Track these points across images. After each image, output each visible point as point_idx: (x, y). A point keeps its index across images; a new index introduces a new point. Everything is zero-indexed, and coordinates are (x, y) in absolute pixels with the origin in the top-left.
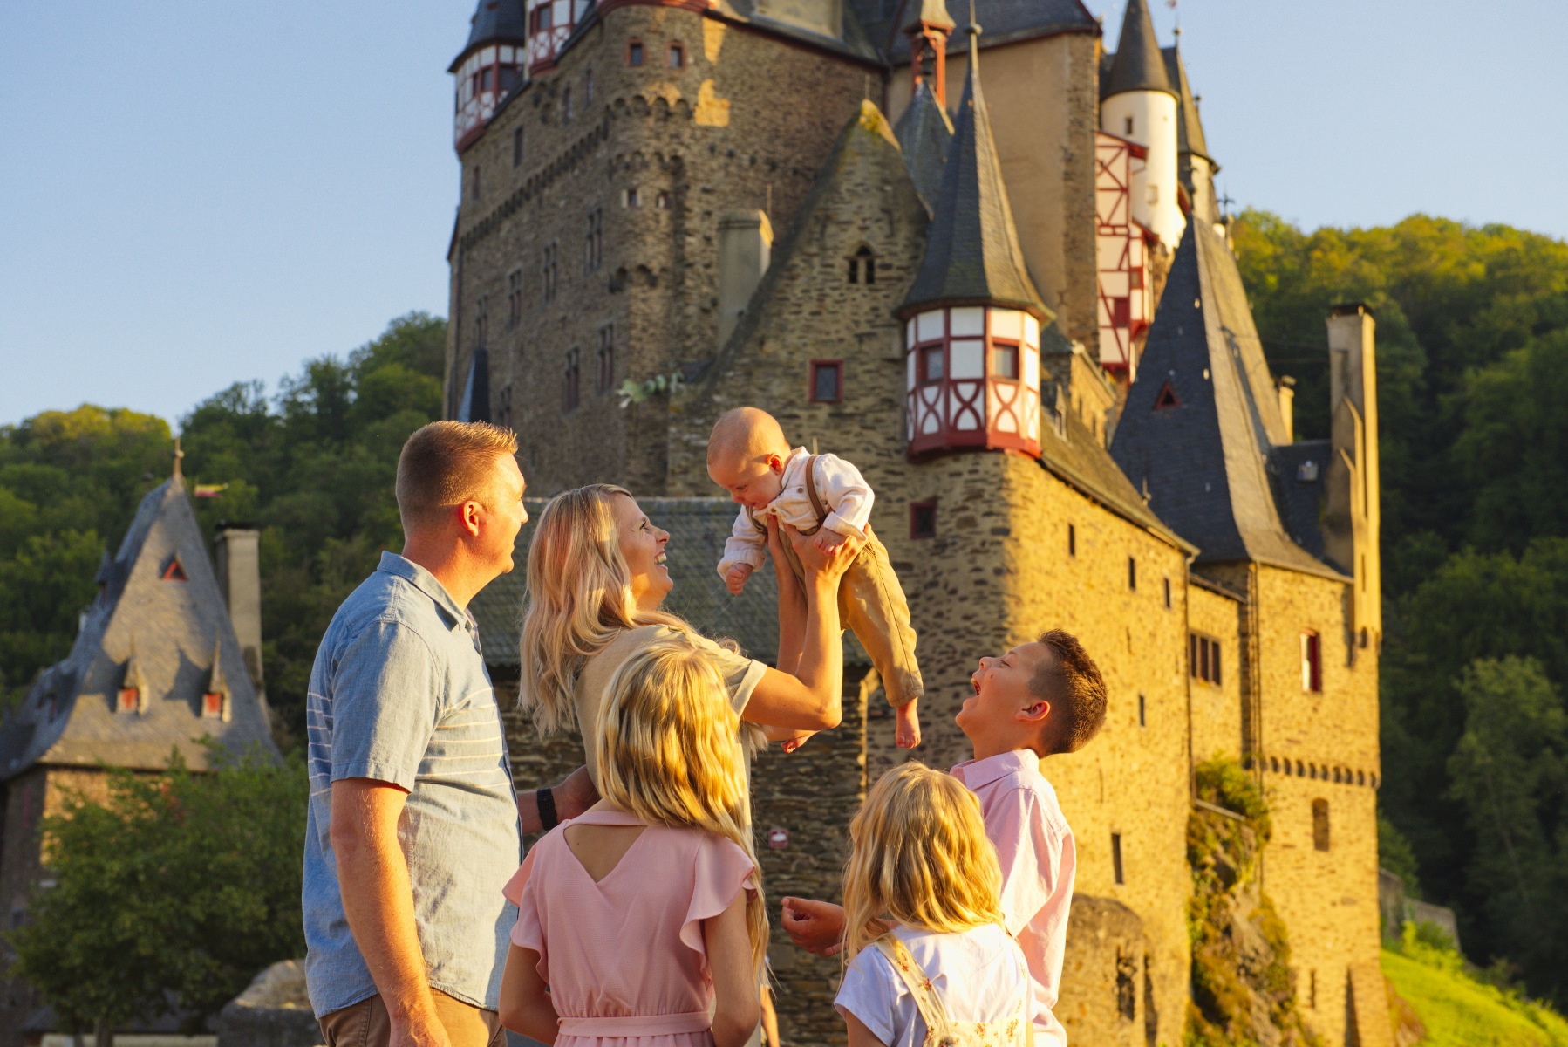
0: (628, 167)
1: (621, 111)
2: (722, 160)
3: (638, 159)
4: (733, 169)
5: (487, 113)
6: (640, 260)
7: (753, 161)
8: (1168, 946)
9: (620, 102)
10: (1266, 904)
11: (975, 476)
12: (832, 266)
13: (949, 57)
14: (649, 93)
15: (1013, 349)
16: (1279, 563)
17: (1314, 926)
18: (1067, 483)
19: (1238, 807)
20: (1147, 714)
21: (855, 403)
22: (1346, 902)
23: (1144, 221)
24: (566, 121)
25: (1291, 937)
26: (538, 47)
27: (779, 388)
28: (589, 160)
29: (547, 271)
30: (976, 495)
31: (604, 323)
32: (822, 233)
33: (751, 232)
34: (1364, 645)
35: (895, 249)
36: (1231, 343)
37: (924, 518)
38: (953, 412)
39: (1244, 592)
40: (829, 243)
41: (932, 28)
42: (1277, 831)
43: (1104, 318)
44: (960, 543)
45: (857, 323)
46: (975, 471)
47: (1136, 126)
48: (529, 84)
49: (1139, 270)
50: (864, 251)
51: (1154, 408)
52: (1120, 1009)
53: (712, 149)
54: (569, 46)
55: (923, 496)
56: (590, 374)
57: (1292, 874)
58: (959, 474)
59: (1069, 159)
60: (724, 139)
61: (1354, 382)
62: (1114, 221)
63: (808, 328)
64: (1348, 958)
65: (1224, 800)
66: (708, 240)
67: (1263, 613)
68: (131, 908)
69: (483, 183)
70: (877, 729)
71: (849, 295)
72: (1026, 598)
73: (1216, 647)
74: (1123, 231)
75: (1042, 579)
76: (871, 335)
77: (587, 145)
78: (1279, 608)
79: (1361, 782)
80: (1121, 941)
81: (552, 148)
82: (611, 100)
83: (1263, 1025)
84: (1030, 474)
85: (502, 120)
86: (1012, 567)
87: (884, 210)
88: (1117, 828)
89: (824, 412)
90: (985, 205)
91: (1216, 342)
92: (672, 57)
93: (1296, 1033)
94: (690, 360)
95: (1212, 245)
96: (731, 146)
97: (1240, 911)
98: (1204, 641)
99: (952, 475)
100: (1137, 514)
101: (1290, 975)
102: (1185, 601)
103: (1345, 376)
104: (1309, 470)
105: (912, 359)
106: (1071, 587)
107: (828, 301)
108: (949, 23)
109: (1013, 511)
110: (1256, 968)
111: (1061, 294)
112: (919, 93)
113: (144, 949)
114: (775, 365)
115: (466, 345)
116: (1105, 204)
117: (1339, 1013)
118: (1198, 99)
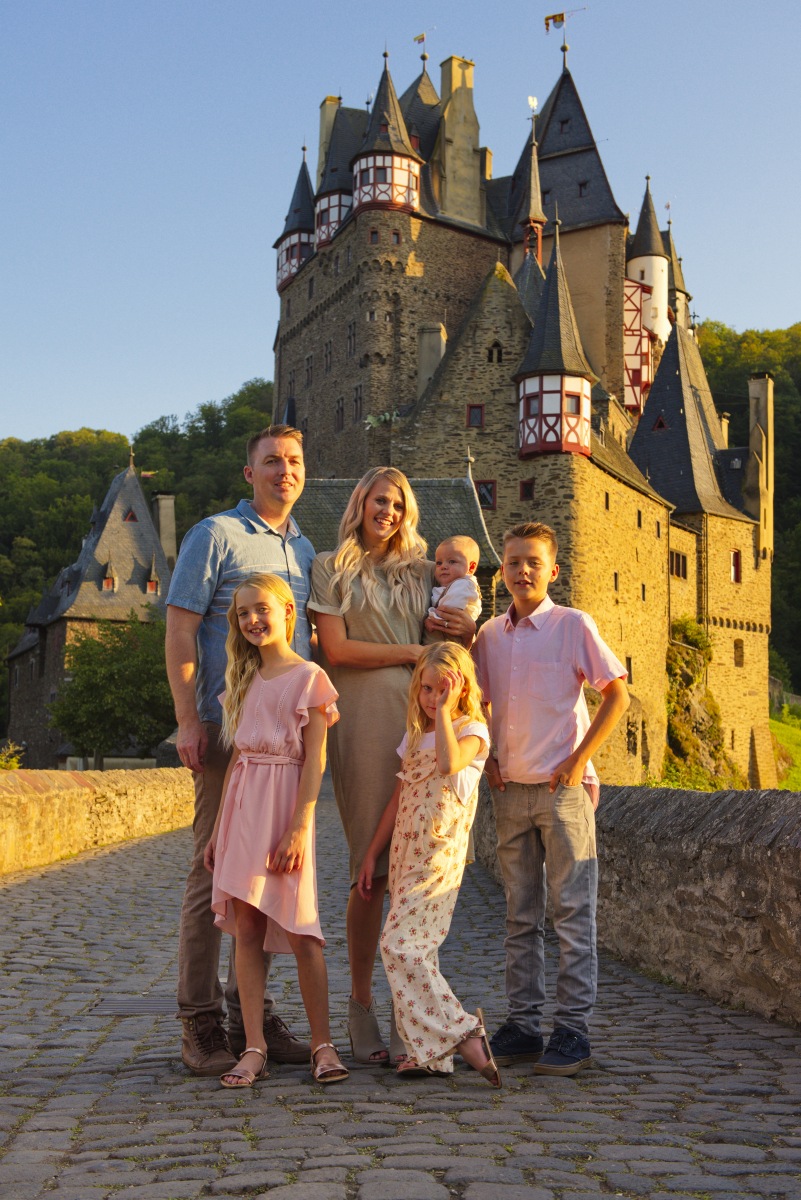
0: (369, 299)
1: (366, 269)
2: (421, 295)
3: (376, 295)
4: (426, 300)
5: (294, 270)
6: (377, 350)
7: (437, 296)
8: (655, 716)
9: (365, 263)
10: (709, 695)
11: (555, 467)
12: (479, 353)
13: (543, 237)
14: (381, 258)
15: (577, 398)
16: (719, 513)
17: (734, 706)
18: (605, 470)
19: (694, 643)
20: (646, 594)
21: (491, 427)
22: (750, 694)
23: (650, 328)
24: (337, 274)
25: (721, 712)
26: (321, 234)
27: (450, 419)
28: (349, 296)
29: (326, 356)
30: (555, 477)
31: (359, 384)
32: (474, 335)
33: (436, 334)
34: (764, 557)
35: (513, 343)
36: (695, 394)
37: (527, 490)
38: (544, 432)
39: (700, 529)
40: (478, 340)
41: (535, 222)
42: (715, 656)
43: (627, 381)
44: (547, 503)
45: (492, 384)
46: (556, 464)
47: (646, 274)
48: (317, 254)
49: (647, 354)
50: (497, 344)
51: (653, 430)
52: (629, 749)
53: (415, 289)
54: (338, 233)
55: (528, 477)
56: (349, 412)
57: (723, 679)
58: (547, 466)
59: (609, 294)
60: (422, 284)
61: (762, 416)
62: (633, 328)
63: (466, 387)
64: (752, 723)
65: (686, 640)
66: (413, 339)
67: (709, 539)
68: (111, 693)
69: (292, 308)
70: (501, 602)
71: (488, 369)
72: (582, 532)
73: (684, 558)
74: (638, 333)
75: (590, 522)
76: (499, 391)
77: (349, 287)
78: (719, 538)
79: (761, 631)
80: (630, 714)
81: (329, 289)
82: (361, 263)
83: (706, 758)
84: (585, 466)
85: (302, 274)
86: (574, 516)
87: (507, 322)
88: (629, 654)
89: (474, 432)
90: (562, 318)
91: (687, 394)
92: (394, 238)
93: (723, 762)
94: (403, 404)
95: (686, 340)
96: (426, 288)
97: (695, 699)
98: (678, 555)
99: (543, 466)
100: (643, 487)
101: (719, 730)
102: (668, 533)
103: (757, 412)
104: (737, 463)
105: (522, 403)
106: (606, 526)
107: (477, 372)
108: (544, 219)
109: (576, 485)
110: (702, 728)
111: (604, 368)
112: (528, 258)
113: (117, 715)
114: (448, 407)
115: (283, 396)
116: (628, 318)
117: (747, 752)
118: (680, 260)
